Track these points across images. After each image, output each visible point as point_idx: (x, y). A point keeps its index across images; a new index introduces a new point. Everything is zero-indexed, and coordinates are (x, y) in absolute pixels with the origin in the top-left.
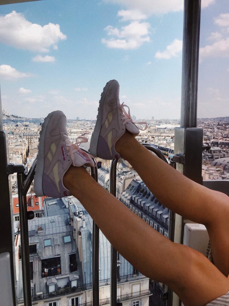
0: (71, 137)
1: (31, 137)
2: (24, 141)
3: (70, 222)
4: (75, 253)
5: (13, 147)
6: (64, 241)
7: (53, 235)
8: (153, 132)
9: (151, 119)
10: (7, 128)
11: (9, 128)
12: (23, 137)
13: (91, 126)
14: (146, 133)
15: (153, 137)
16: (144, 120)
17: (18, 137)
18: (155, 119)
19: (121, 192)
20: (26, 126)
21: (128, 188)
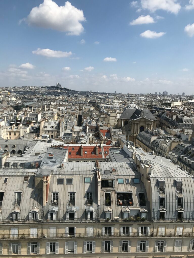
0: (113, 106)
1: (81, 105)
2: (76, 108)
3: (137, 168)
4: (144, 192)
5: (69, 111)
6: (134, 182)
7: (124, 176)
8: (187, 105)
9: (182, 95)
10: (62, 97)
11: (63, 97)
12: (75, 105)
13: (128, 99)
14: (181, 105)
15: (189, 109)
16: (175, 95)
17: (71, 105)
18: (185, 95)
19: (168, 151)
20: (76, 97)
21: (174, 149)
